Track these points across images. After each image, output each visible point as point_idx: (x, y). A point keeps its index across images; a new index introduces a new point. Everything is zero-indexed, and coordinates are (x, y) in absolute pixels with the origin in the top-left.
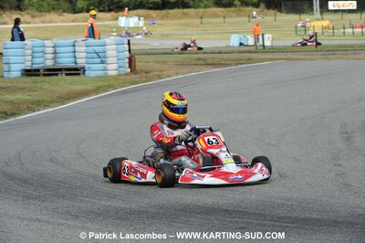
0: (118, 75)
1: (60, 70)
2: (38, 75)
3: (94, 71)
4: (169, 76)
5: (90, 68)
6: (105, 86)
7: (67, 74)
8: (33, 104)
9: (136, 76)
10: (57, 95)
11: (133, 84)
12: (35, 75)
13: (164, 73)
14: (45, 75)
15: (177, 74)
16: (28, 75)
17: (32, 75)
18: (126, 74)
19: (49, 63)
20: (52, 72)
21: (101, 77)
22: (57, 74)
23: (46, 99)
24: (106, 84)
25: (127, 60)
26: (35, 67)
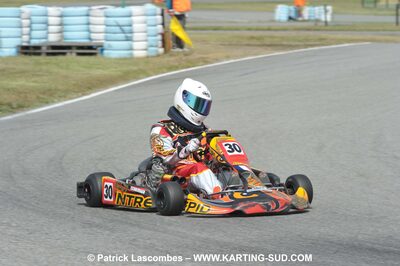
0: (148, 57)
1: (69, 47)
2: (39, 54)
3: (115, 50)
4: (217, 60)
5: (110, 46)
6: (135, 71)
7: (79, 54)
8: (44, 93)
9: (172, 59)
10: (73, 82)
11: (171, 69)
12: (35, 54)
13: (211, 55)
14: (48, 54)
15: (228, 58)
16: (26, 54)
17: (30, 54)
18: (158, 56)
19: (53, 38)
20: (58, 50)
21: (125, 59)
22: (64, 54)
23: (60, 87)
24: (135, 68)
25: (160, 37)
26: (35, 42)
